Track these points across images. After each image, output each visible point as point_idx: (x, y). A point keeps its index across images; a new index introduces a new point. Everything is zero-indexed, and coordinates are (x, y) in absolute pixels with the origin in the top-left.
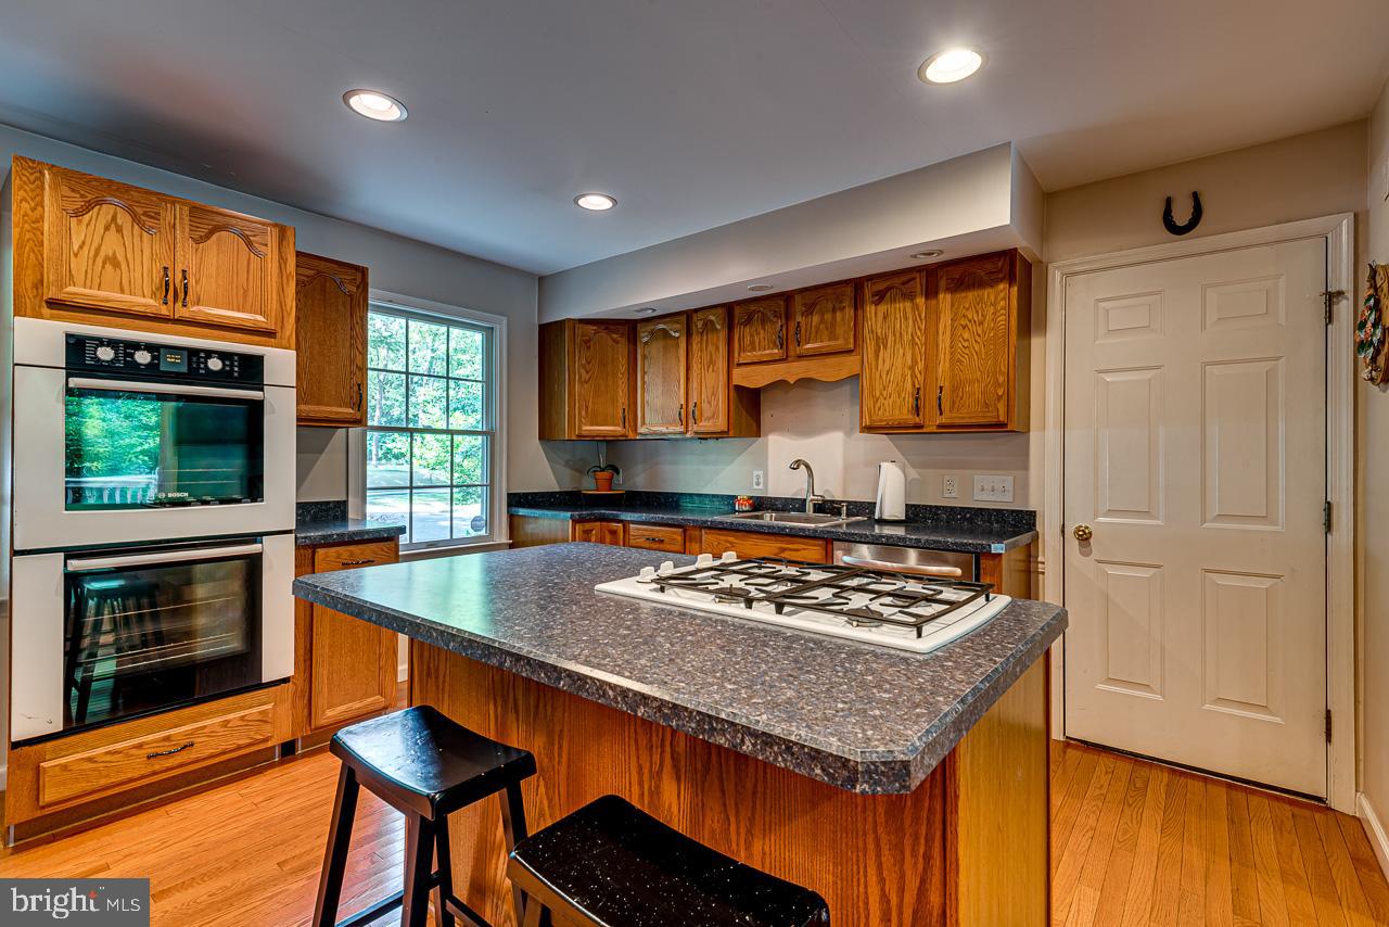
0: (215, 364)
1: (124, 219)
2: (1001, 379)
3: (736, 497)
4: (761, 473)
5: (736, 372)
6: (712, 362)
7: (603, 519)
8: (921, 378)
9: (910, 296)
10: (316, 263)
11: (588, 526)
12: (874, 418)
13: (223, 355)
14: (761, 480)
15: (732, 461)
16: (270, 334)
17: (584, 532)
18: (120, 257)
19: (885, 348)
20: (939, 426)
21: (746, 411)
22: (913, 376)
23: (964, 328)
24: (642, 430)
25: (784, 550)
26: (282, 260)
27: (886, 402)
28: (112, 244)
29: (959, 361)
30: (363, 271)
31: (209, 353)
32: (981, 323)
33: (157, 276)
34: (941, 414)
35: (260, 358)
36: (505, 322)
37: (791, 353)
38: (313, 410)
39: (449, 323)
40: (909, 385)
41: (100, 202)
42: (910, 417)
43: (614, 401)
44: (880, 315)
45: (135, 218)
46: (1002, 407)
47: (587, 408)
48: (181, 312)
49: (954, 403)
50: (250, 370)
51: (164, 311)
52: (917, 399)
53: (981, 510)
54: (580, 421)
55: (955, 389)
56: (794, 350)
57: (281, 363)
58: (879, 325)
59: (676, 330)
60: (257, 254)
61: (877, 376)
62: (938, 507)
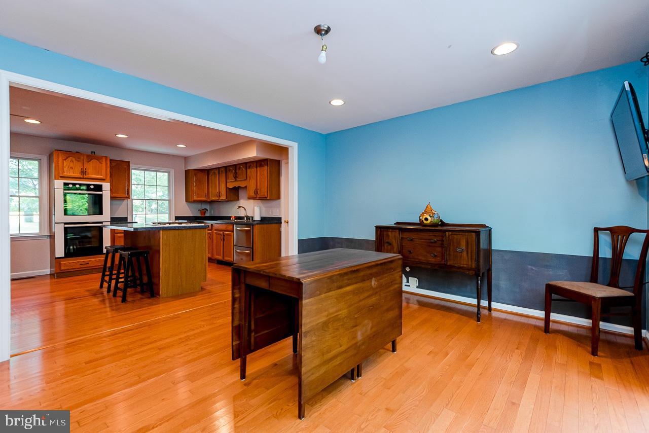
0: (92, 187)
1: (74, 159)
2: (266, 187)
5: (228, 184)
6: (223, 181)
8: (255, 186)
9: (254, 168)
10: (116, 161)
12: (249, 195)
13: (94, 185)
16: (104, 180)
18: (73, 167)
19: (251, 180)
20: (258, 198)
21: (233, 194)
23: (261, 175)
24: (210, 199)
26: (106, 164)
27: (251, 192)
28: (71, 165)
29: (261, 183)
30: (128, 163)
31: (91, 184)
33: (80, 169)
34: (258, 195)
35: (102, 185)
36: (175, 170)
38: (114, 195)
39: (156, 171)
41: (69, 157)
42: (254, 195)
43: (203, 191)
44: (250, 171)
45: (76, 159)
46: (266, 194)
47: (195, 193)
48: (85, 177)
49: (260, 193)
50: (99, 188)
51: (82, 177)
52: (255, 192)
53: (274, 218)
54: (194, 197)
55: (260, 189)
56: (237, 179)
57: (106, 186)
58: (249, 174)
59: (217, 172)
60: (101, 163)
61: (250, 186)
62: (267, 217)
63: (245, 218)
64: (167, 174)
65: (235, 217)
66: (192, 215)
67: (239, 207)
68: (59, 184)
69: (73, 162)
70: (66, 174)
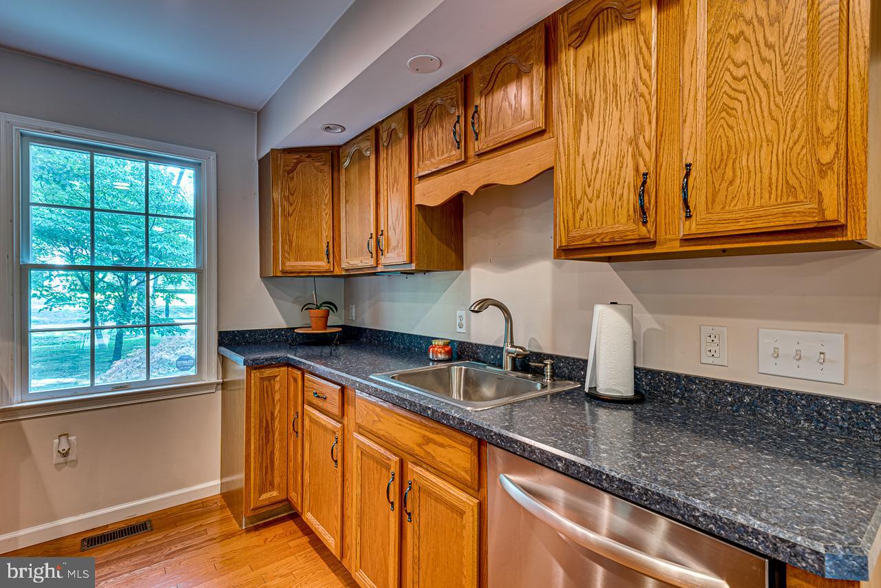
5: (419, 187)
6: (396, 180)
8: (649, 155)
9: (631, 15)
12: (573, 233)
14: (463, 321)
15: (438, 298)
19: (591, 115)
20: (686, 240)
21: (439, 239)
22: (637, 154)
27: (592, 205)
29: (727, 109)
34: (688, 217)
37: (471, 153)
39: (147, 158)
40: (629, 173)
42: (632, 226)
43: (318, 234)
44: (582, 62)
46: (830, 189)
49: (715, 194)
52: (641, 197)
54: (283, 256)
55: (716, 166)
58: (580, 79)
59: (367, 148)
61: (579, 165)
62: (690, 379)
63: (508, 362)
65: (452, 342)
66: (285, 326)
67: (484, 304)
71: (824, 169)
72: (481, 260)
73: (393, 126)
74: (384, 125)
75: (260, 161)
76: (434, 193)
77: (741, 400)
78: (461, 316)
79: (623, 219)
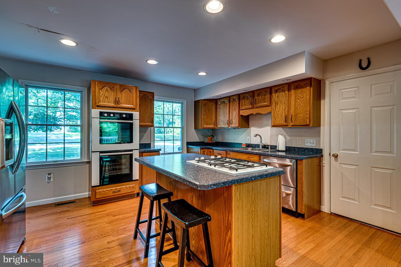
0: (124, 116)
1: (109, 89)
2: (308, 113)
3: (242, 144)
4: (249, 137)
5: (241, 111)
6: (235, 109)
7: (208, 148)
8: (287, 113)
9: (284, 91)
10: (144, 92)
11: (204, 150)
12: (275, 123)
13: (126, 114)
14: (249, 139)
15: (242, 134)
16: (134, 109)
17: (203, 151)
18: (108, 96)
19: (278, 105)
20: (292, 125)
21: (245, 122)
22: (285, 112)
23: (298, 99)
24: (218, 126)
25: (249, 157)
26: (136, 93)
27: (278, 119)
28: (107, 94)
29: (297, 108)
30: (153, 93)
31: (123, 114)
32: (303, 98)
33: (114, 99)
34: (292, 122)
35: (132, 114)
36: (186, 101)
37: (254, 106)
38: (142, 124)
39: (173, 102)
40: (284, 115)
41: (105, 86)
42: (284, 123)
43: (212, 119)
44: (276, 96)
45: (110, 89)
46: (308, 120)
47: (205, 121)
48: (118, 106)
49: (296, 119)
50: (130, 117)
51: (115, 106)
52: (285, 118)
53: (307, 148)
54: (203, 124)
55: (295, 116)
56: (255, 106)
57: (136, 115)
58: (276, 99)
59: (226, 101)
60: (132, 93)
61: (276, 112)
62: (295, 147)
63: (261, 147)
64: (180, 105)
65: (246, 144)
66: (199, 141)
67: (256, 135)
68: (95, 112)
69: (108, 91)
70: (101, 103)
71: (307, 118)
72: (253, 126)
73: (235, 98)
74: (232, 97)
75: (195, 101)
76: (245, 113)
77: (302, 150)
78: (249, 138)
79: (283, 122)
